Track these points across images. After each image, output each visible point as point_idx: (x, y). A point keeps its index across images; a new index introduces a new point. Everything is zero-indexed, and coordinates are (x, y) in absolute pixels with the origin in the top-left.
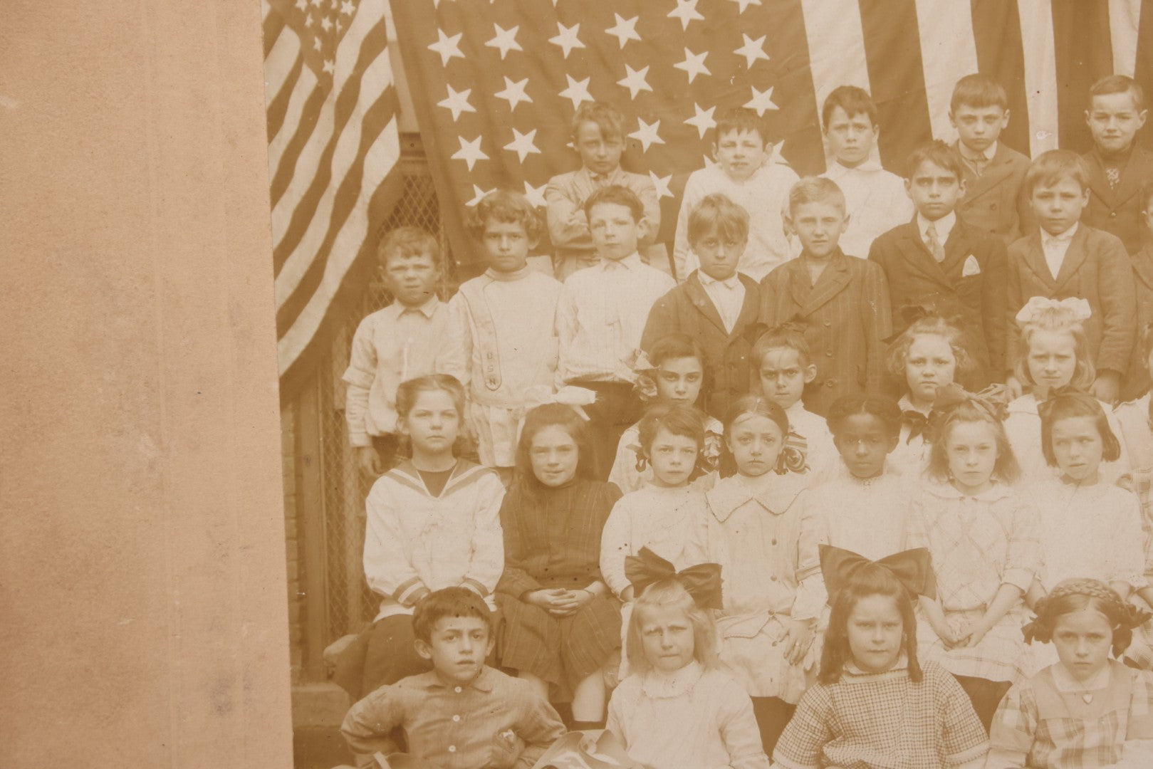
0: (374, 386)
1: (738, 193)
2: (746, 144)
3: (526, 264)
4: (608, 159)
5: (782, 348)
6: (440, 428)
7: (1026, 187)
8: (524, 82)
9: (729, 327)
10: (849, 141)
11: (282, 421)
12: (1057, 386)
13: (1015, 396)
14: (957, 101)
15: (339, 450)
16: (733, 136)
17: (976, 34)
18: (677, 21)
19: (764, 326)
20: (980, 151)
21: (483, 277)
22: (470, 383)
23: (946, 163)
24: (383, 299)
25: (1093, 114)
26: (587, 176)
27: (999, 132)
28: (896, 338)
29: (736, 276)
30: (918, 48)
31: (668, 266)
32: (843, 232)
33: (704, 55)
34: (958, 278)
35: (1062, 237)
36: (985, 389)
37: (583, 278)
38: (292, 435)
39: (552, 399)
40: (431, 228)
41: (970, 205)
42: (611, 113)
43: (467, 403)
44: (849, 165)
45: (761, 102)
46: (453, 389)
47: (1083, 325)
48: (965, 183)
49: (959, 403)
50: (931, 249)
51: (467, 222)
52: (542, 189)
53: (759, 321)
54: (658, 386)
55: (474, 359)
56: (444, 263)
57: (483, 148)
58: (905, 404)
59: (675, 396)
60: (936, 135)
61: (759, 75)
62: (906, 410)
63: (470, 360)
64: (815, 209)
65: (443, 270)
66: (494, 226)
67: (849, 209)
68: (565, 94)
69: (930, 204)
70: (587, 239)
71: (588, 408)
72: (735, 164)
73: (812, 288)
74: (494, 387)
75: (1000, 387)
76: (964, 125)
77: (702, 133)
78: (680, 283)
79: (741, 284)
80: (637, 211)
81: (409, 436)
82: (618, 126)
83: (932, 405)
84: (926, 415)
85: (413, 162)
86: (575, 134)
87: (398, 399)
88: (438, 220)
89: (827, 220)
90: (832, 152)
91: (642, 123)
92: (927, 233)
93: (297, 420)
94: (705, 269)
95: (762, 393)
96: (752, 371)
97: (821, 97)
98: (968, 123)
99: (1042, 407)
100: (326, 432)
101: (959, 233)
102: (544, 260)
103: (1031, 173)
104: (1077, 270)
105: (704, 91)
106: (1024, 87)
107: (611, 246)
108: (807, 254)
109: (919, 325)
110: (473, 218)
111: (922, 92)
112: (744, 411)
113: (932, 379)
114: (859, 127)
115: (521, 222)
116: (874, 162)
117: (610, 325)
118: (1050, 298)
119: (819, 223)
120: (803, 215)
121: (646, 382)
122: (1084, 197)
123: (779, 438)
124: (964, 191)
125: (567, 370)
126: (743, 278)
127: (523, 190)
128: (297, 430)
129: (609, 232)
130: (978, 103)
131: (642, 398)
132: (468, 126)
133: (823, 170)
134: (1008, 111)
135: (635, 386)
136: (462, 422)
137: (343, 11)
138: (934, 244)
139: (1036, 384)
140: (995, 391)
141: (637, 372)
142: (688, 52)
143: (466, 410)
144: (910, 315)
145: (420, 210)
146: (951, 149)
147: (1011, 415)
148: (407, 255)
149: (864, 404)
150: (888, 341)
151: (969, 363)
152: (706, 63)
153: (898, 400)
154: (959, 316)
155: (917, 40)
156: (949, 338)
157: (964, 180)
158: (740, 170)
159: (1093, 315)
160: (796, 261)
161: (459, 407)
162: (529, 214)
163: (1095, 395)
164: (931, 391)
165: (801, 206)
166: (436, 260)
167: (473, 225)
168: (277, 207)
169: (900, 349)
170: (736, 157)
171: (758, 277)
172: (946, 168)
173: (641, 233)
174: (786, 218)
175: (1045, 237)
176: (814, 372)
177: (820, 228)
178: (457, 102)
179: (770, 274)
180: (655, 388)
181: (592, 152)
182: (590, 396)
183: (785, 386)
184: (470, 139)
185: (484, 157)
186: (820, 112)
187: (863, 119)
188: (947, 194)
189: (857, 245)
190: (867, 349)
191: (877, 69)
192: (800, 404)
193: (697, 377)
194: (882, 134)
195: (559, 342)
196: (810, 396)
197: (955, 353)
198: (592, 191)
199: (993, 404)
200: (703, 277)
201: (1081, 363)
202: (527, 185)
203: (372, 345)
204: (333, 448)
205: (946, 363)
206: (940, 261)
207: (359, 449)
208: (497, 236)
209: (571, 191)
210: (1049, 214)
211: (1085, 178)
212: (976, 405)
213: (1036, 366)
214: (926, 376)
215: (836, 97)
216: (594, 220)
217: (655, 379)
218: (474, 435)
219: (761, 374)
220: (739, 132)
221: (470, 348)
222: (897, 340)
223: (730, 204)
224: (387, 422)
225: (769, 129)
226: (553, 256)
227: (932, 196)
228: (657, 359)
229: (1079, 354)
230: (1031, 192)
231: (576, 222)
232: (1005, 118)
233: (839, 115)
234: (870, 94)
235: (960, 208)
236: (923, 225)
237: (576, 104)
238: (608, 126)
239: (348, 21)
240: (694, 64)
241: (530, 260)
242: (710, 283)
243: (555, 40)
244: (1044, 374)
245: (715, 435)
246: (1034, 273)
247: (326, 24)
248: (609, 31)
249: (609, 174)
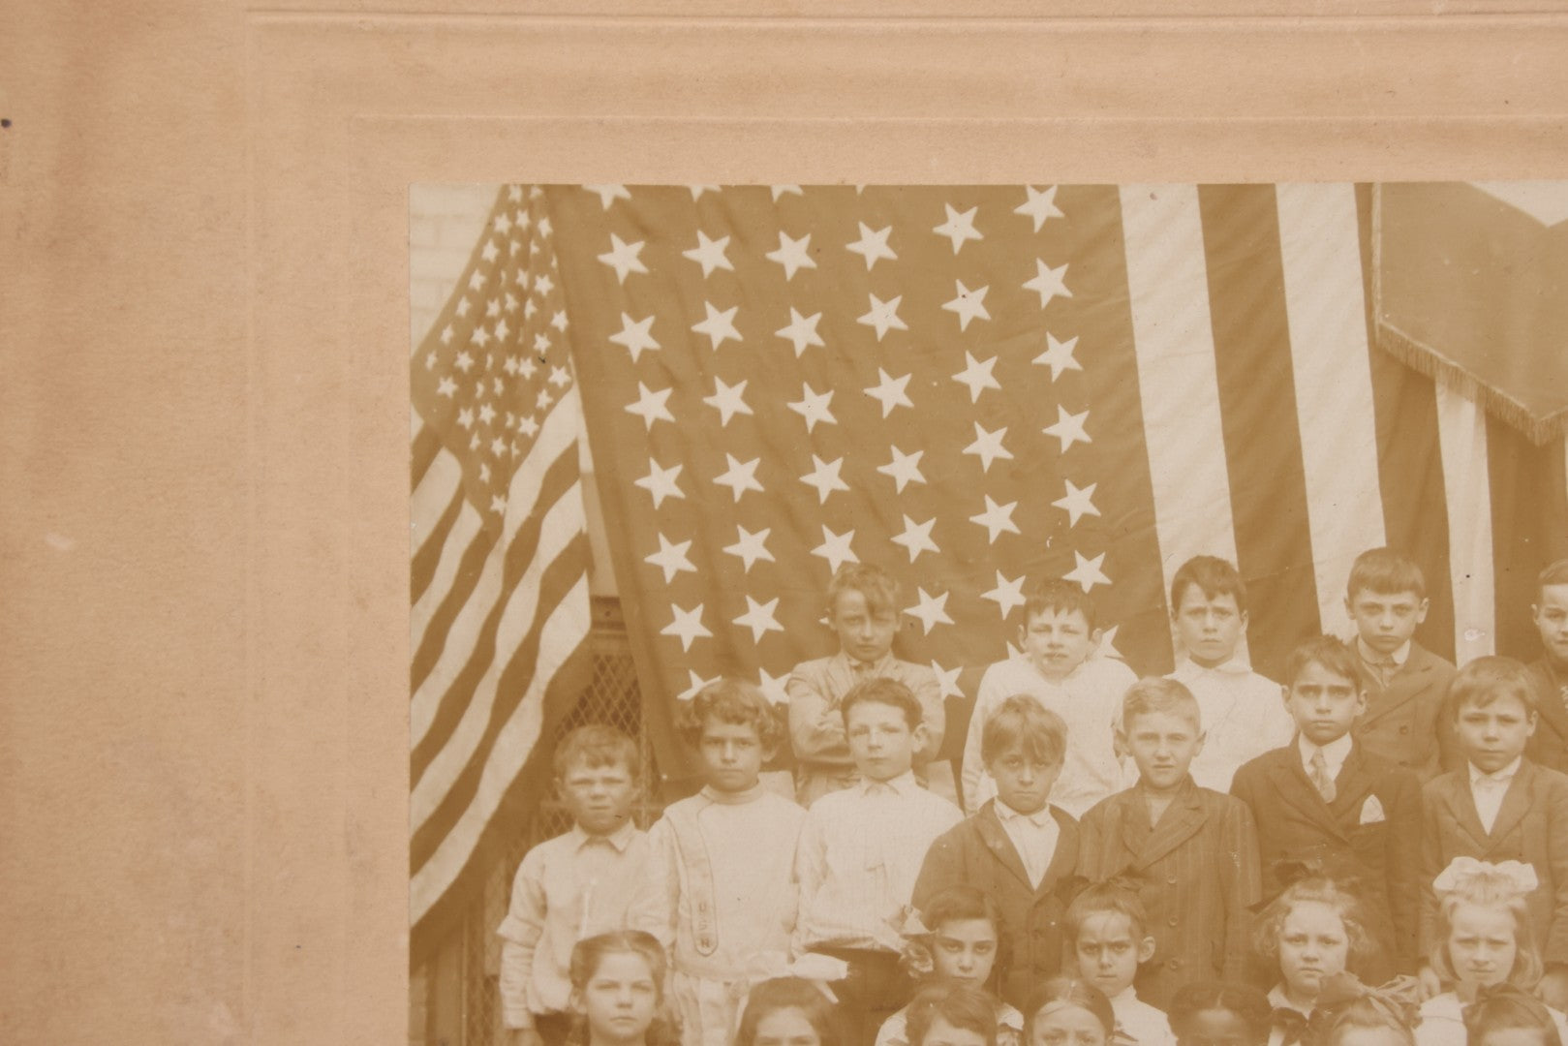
0: (540, 945)
1: (1053, 696)
2: (1065, 629)
3: (758, 781)
4: (875, 642)
5: (1108, 912)
6: (629, 1006)
7: (1449, 706)
8: (765, 533)
9: (1036, 880)
10: (1206, 631)
11: (411, 990)
12: (1489, 983)
13: (1431, 994)
14: (1357, 583)
15: (488, 1033)
16: (1047, 617)
17: (1383, 495)
18: (976, 459)
19: (1084, 880)
20: (1388, 652)
21: (698, 797)
22: (674, 945)
23: (1341, 667)
24: (559, 823)
25: (1543, 611)
26: (846, 664)
27: (1413, 628)
28: (1265, 906)
29: (1047, 809)
30: (1305, 508)
31: (953, 791)
32: (1196, 755)
33: (1011, 507)
34: (1353, 826)
35: (1498, 776)
36: (1389, 983)
37: (835, 804)
38: (423, 1010)
39: (786, 970)
40: (629, 728)
41: (1372, 725)
42: (882, 580)
43: (668, 973)
44: (1206, 663)
45: (1088, 572)
46: (650, 952)
47: (1526, 899)
48: (1366, 695)
49: (1353, 1000)
50: (1317, 784)
51: (679, 721)
52: (784, 679)
53: (1077, 873)
54: (934, 957)
55: (680, 910)
56: (645, 775)
57: (705, 620)
58: (1277, 999)
59: (957, 972)
60: (1328, 627)
61: (1087, 537)
62: (1278, 1007)
63: (675, 912)
64: (1158, 721)
65: (643, 785)
66: (716, 728)
67: (1205, 724)
68: (820, 551)
69: (1316, 722)
70: (843, 750)
71: (837, 986)
72: (1049, 656)
73: (1151, 830)
74: (707, 951)
75: (1410, 980)
76: (1365, 617)
77: (1005, 612)
78: (969, 816)
79: (1052, 820)
80: (913, 714)
81: (586, 1017)
82: (890, 597)
83: (1314, 1001)
84: (1307, 1015)
85: (608, 637)
86: (831, 606)
87: (573, 963)
88: (639, 717)
89: (1174, 738)
90: (1183, 645)
91: (923, 595)
92: (1313, 762)
93: (432, 988)
94: (1005, 798)
95: (1079, 974)
96: (1066, 942)
97: (1170, 568)
98: (1372, 614)
99: (1468, 1012)
100: (472, 1007)
101: (1357, 764)
102: (782, 777)
103: (1456, 687)
104: (1519, 823)
105: (1010, 555)
106: (1449, 570)
107: (876, 761)
108: (1145, 783)
109: (1298, 888)
110: (687, 716)
111: (1309, 569)
112: (1053, 998)
113: (1315, 965)
114: (1221, 612)
115: (753, 724)
116: (1241, 660)
117: (871, 870)
118: (1481, 860)
119: (1164, 741)
120: (1143, 729)
121: (918, 952)
122: (1530, 722)
123: (1101, 1038)
124: (1364, 707)
125: (810, 931)
126: (1056, 812)
127: (757, 681)
128: (431, 1003)
129: (874, 742)
130: (1384, 587)
131: (911, 974)
132: (686, 591)
133: (1171, 669)
134: (1426, 600)
135: (903, 957)
136: (660, 999)
137: (522, 430)
138: (1322, 778)
139: (1460, 979)
140: (1403, 985)
141: (905, 937)
142: (990, 502)
143: (667, 982)
144: (1288, 874)
145: (615, 703)
146: (1347, 648)
147: (1426, 1022)
148: (594, 764)
149: (1221, 996)
150: (1256, 909)
151: (1368, 944)
152: (1014, 517)
153: (1267, 991)
154: (1354, 879)
155: (1303, 499)
156: (1340, 909)
157: (1364, 692)
158: (1056, 664)
159: (1541, 887)
160: (1130, 792)
161: (658, 978)
162: (764, 712)
163: (1541, 998)
164: (1313, 982)
165: (1139, 717)
166: (634, 771)
167: (687, 725)
168: (419, 694)
169: (1271, 920)
170: (1051, 646)
171: (1077, 811)
172: (1340, 673)
173: (918, 745)
174: (1118, 732)
175: (1475, 774)
176: (1152, 948)
177: (1164, 749)
178: (672, 558)
179: (1094, 808)
180: (931, 961)
181: (854, 632)
182: (839, 969)
183: (1110, 966)
184: (688, 608)
185: (706, 633)
186: (1168, 590)
187: (1226, 602)
188: (1341, 710)
189: (1215, 774)
190: (1226, 919)
191: (1248, 534)
192: (1131, 992)
193: (989, 948)
194: (1252, 624)
195: (799, 891)
196: (1146, 981)
197: (1348, 929)
198: (852, 685)
199: (1400, 1004)
200: (1001, 808)
201: (1523, 953)
202: (764, 675)
203: (540, 887)
204: (479, 1029)
205: (1335, 943)
206: (1329, 801)
207: (516, 1032)
208: (719, 742)
209: (822, 683)
210: (1481, 744)
211: (1532, 696)
212: (1376, 1004)
213: (1460, 954)
214: (1307, 960)
215: (1191, 571)
216: (854, 725)
217: (931, 948)
218: (677, 1018)
219: (1078, 947)
220: (1056, 612)
221: (676, 895)
222: (1267, 909)
223: (1041, 710)
224: (557, 995)
225: (1098, 610)
226: (795, 773)
227: (1320, 711)
228: (934, 920)
229: (1521, 940)
230: (1456, 712)
231: (828, 727)
232: (1421, 609)
233: (1195, 595)
234: (1237, 569)
235: (1358, 729)
236: (1307, 751)
237: (835, 565)
238: (877, 598)
239: (528, 444)
240: (997, 518)
241: (761, 776)
242: (1011, 818)
243: (808, 479)
244: (1471, 965)
245: (1012, 1030)
246: (1459, 824)
247: (498, 447)
248: (883, 469)
249: (876, 663)
